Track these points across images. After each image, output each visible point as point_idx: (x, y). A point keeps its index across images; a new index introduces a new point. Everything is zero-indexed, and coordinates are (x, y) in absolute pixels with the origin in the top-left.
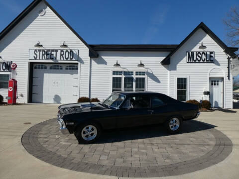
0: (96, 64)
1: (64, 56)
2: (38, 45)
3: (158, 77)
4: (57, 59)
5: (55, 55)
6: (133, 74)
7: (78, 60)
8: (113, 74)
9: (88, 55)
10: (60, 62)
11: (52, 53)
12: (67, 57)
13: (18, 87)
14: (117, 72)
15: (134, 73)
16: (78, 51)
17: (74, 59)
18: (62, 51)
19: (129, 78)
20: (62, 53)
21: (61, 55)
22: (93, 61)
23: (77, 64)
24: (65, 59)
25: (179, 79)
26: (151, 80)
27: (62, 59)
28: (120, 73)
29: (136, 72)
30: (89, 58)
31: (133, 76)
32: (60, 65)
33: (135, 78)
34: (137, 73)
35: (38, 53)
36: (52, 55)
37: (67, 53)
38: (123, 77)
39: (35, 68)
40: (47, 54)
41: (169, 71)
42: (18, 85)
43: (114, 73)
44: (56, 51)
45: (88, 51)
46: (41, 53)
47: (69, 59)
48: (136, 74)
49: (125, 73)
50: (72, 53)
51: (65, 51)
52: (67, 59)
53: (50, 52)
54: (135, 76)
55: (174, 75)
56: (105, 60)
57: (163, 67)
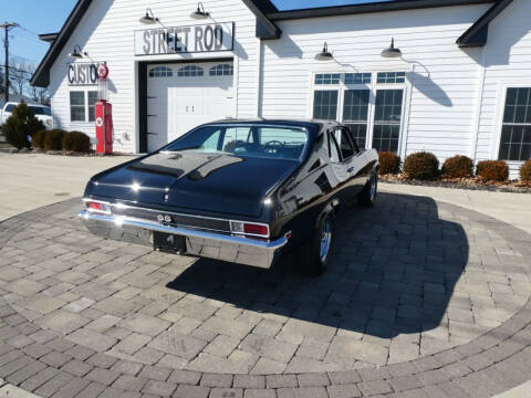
0: (275, 56)
1: (202, 41)
2: (148, 19)
3: (444, 88)
4: (189, 49)
5: (183, 42)
6: (369, 81)
7: (232, 50)
8: (318, 82)
9: (254, 34)
10: (195, 56)
11: (179, 35)
12: (208, 44)
13: (113, 119)
14: (328, 76)
15: (374, 78)
16: (234, 24)
17: (223, 48)
18: (198, 29)
19: (356, 92)
20: (199, 33)
21: (197, 39)
22: (268, 50)
23: (231, 59)
24: (205, 49)
25: (511, 92)
26: (421, 95)
27: (199, 49)
28: (334, 78)
29: (380, 75)
30: (258, 40)
31: (369, 86)
32: (197, 65)
33: (375, 93)
34: (382, 77)
35: (151, 40)
36: (177, 40)
37: (209, 32)
38: (341, 88)
39: (152, 75)
40: (169, 40)
41: (480, 68)
42: (113, 115)
43: (320, 79)
44: (187, 30)
45: (254, 23)
46: (157, 36)
47: (213, 49)
48: (379, 81)
49: (349, 78)
50: (218, 31)
51: (204, 28)
52: (209, 48)
53: (174, 35)
54: (374, 87)
55: (498, 80)
56: (298, 44)
57: (462, 53)
